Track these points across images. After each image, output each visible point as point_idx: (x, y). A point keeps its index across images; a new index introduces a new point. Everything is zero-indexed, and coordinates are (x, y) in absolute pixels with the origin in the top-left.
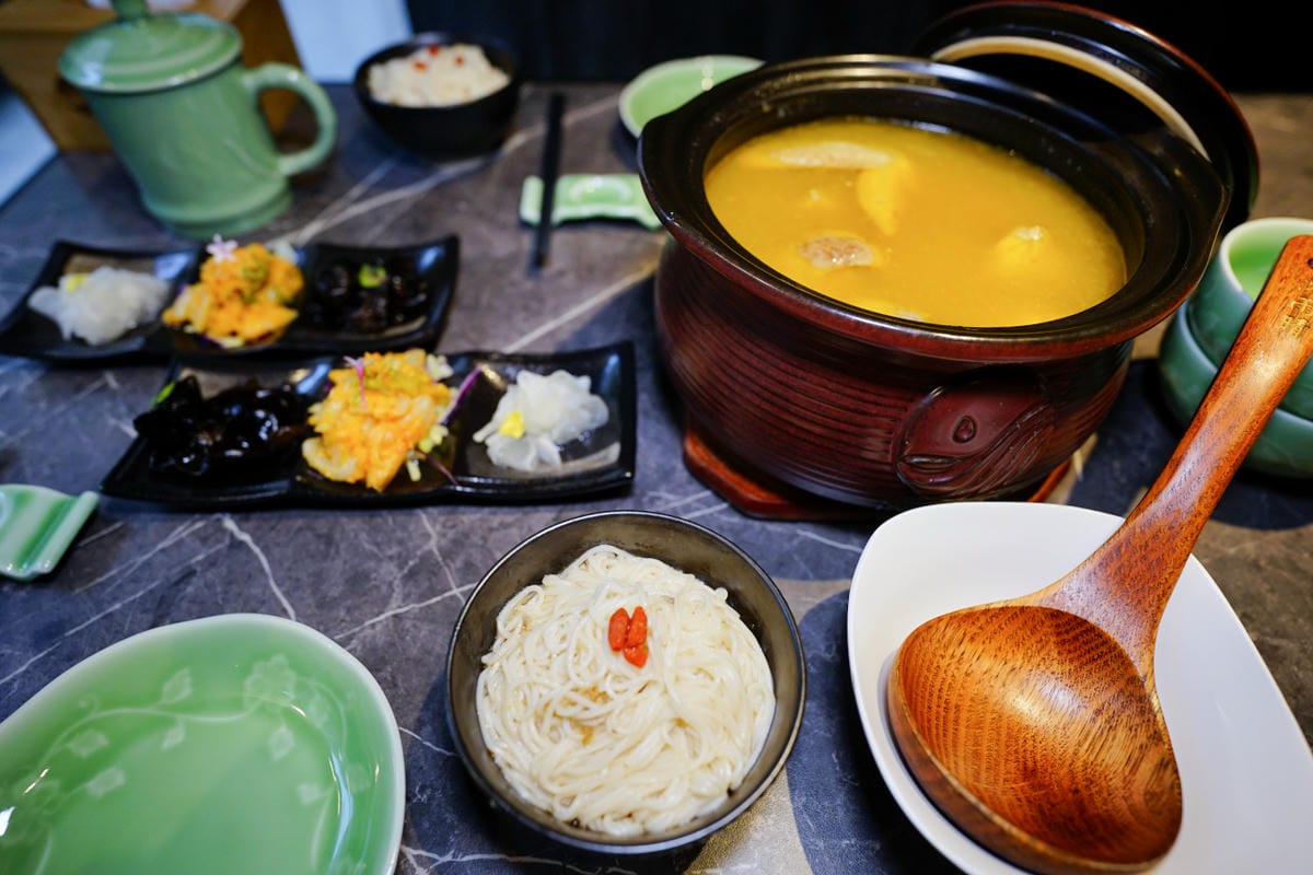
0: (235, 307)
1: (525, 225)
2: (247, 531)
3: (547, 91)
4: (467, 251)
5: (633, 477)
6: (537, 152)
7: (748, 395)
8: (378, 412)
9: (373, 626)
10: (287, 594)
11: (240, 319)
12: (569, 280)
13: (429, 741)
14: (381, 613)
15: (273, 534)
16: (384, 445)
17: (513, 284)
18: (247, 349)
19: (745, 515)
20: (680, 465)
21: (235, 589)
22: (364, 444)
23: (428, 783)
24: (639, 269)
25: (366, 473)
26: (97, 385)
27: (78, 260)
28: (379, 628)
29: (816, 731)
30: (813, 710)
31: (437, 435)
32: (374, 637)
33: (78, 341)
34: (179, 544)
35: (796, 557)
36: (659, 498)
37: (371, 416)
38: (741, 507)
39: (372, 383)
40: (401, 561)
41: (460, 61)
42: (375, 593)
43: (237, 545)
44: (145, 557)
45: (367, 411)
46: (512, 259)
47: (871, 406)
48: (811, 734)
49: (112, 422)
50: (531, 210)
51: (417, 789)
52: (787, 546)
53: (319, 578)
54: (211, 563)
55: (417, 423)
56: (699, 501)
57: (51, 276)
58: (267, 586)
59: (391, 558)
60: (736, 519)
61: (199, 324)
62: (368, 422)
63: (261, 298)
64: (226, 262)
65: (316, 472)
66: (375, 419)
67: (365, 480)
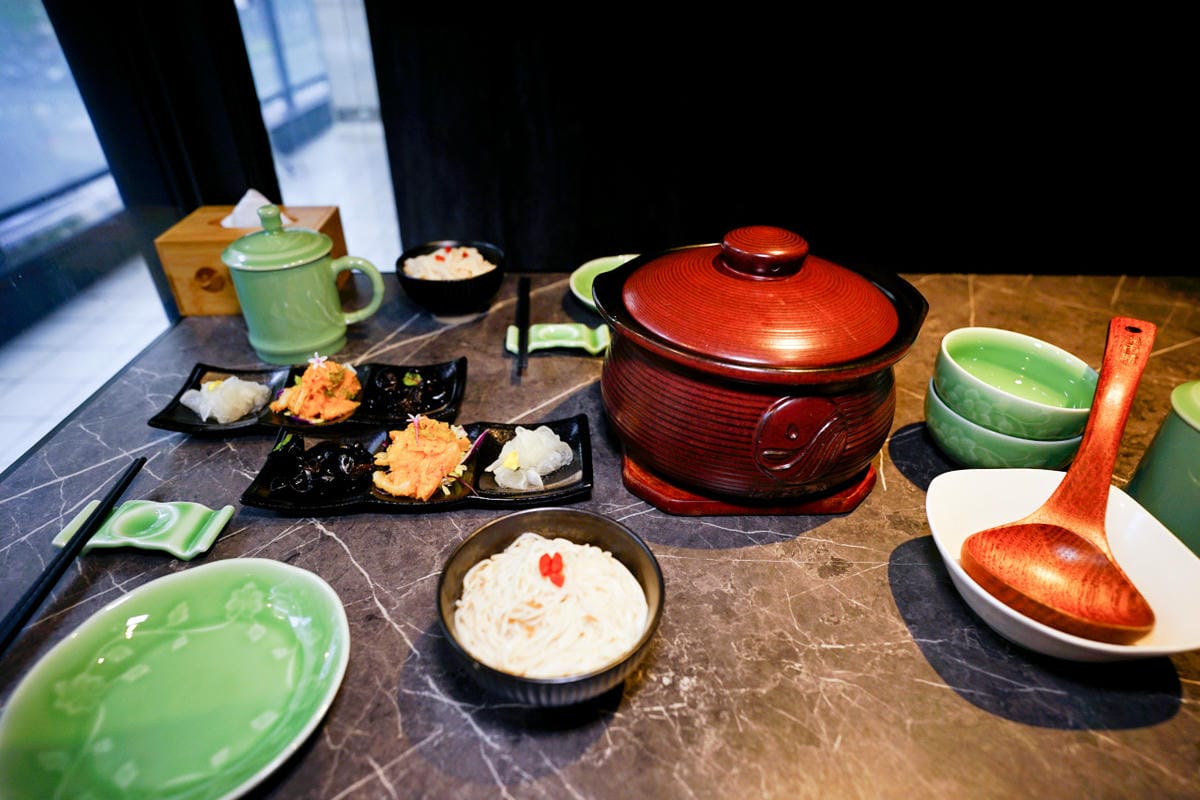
0: (320, 398)
1: (509, 353)
2: (333, 531)
3: (517, 277)
4: (471, 370)
5: (592, 486)
6: (513, 312)
7: (663, 423)
8: (427, 450)
9: (422, 581)
10: (362, 565)
11: (323, 407)
12: (539, 386)
14: (427, 574)
15: (350, 532)
16: (429, 472)
17: (501, 388)
18: (326, 424)
19: (667, 513)
20: (622, 487)
21: (327, 563)
22: (416, 470)
24: (588, 379)
25: (416, 489)
26: (221, 450)
27: (209, 374)
28: (426, 582)
31: (460, 470)
32: (424, 588)
33: (212, 420)
34: (286, 539)
36: (609, 506)
37: (422, 452)
38: (664, 508)
39: (423, 432)
40: (439, 545)
41: (465, 255)
42: (422, 563)
43: (325, 538)
44: (264, 547)
45: (420, 449)
46: (500, 375)
49: (235, 471)
50: (512, 344)
52: (694, 531)
53: (384, 555)
54: (309, 549)
55: (449, 459)
56: (635, 507)
57: (194, 383)
58: (349, 560)
59: (431, 543)
60: (661, 517)
61: (296, 409)
62: (420, 456)
63: (337, 393)
64: (318, 370)
65: (382, 490)
66: (424, 454)
67: (415, 493)
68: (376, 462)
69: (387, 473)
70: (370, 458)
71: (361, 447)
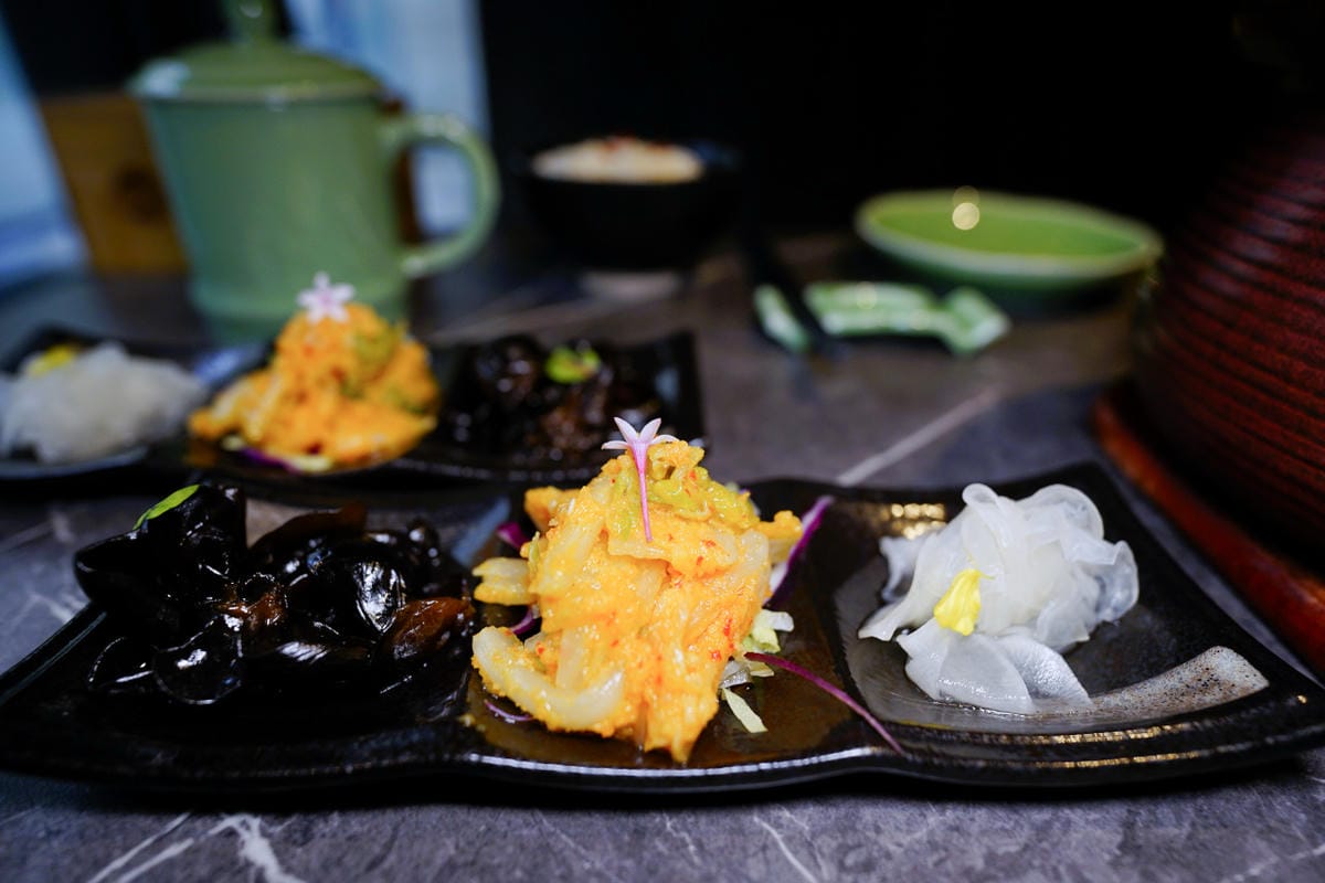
0: (326, 402)
8: (680, 555)
11: (331, 424)
16: (687, 636)
18: (338, 472)
22: (645, 631)
25: (644, 707)
26: (33, 533)
39: (665, 489)
45: (655, 553)
49: (36, 598)
61: (254, 430)
62: (652, 578)
63: (377, 394)
64: (326, 322)
65: (507, 704)
66: (667, 571)
67: (640, 727)
68: (482, 593)
69: (523, 636)
70: (459, 580)
71: (432, 537)
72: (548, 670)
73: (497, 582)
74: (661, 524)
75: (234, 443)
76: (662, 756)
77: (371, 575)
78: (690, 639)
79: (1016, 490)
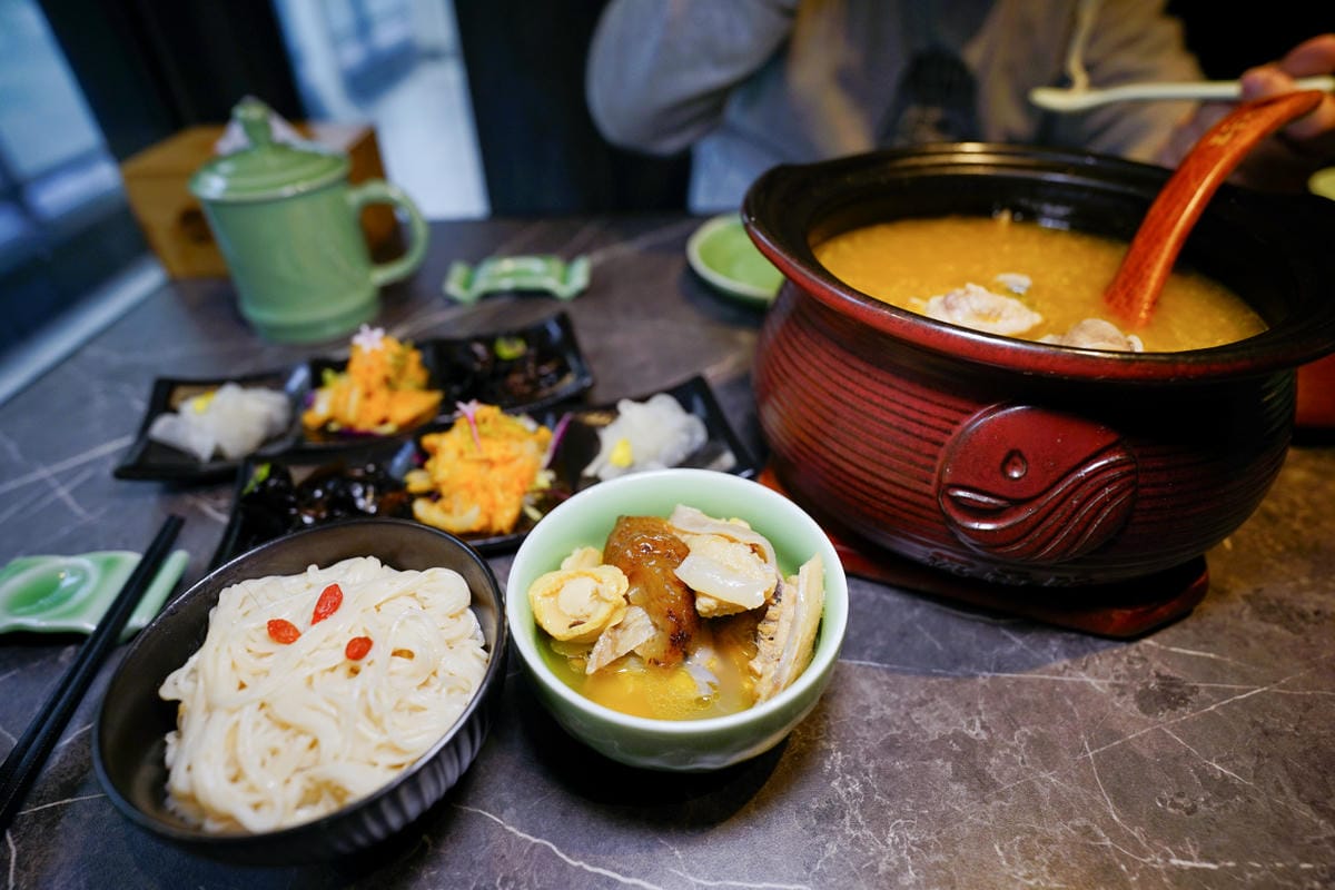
8: (494, 455)
11: (390, 406)
13: (513, 825)
22: (485, 488)
23: (511, 875)
25: (490, 517)
29: (970, 818)
30: (963, 793)
31: (544, 480)
35: (919, 627)
37: (487, 460)
39: (483, 429)
45: (484, 456)
47: (914, 425)
48: (966, 821)
51: (499, 881)
55: (529, 465)
61: (351, 416)
62: (484, 468)
66: (490, 463)
67: (490, 526)
68: (411, 488)
69: (435, 501)
70: (398, 484)
71: (379, 468)
72: (448, 511)
73: (417, 481)
74: (484, 444)
75: (334, 427)
76: (500, 533)
77: (358, 491)
78: (504, 488)
79: (643, 399)
